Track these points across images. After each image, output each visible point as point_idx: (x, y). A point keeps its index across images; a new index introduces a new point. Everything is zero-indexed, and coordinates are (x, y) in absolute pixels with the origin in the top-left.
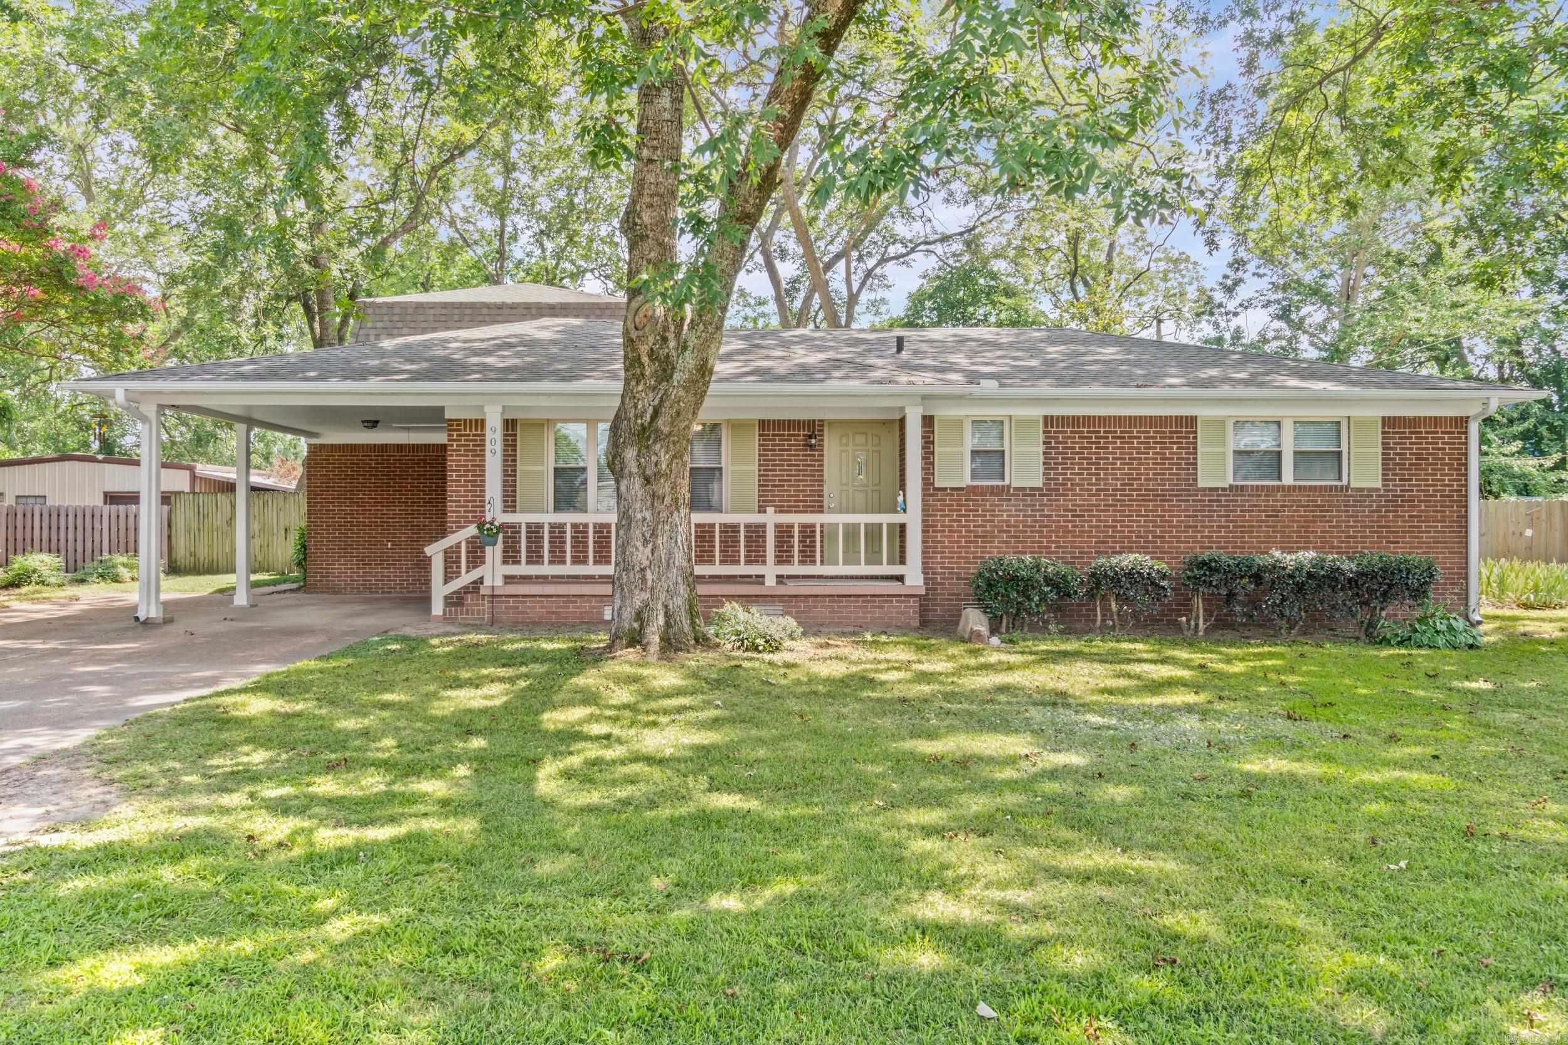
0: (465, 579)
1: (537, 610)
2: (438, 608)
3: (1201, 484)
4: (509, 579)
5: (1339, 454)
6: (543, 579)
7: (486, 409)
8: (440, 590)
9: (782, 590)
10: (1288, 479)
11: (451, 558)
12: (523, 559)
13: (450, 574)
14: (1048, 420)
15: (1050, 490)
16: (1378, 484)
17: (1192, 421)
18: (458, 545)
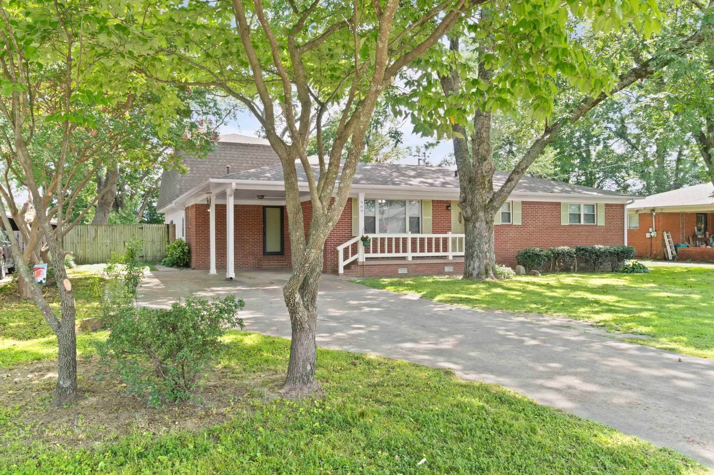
0: (351, 259)
1: (376, 270)
2: (341, 270)
3: (562, 224)
4: (367, 259)
5: (594, 215)
6: (377, 259)
7: (360, 194)
8: (342, 264)
9: (454, 261)
10: (582, 222)
11: (346, 250)
12: (371, 251)
13: (346, 258)
14: (523, 203)
15: (524, 225)
16: (604, 225)
17: (559, 204)
18: (348, 247)
